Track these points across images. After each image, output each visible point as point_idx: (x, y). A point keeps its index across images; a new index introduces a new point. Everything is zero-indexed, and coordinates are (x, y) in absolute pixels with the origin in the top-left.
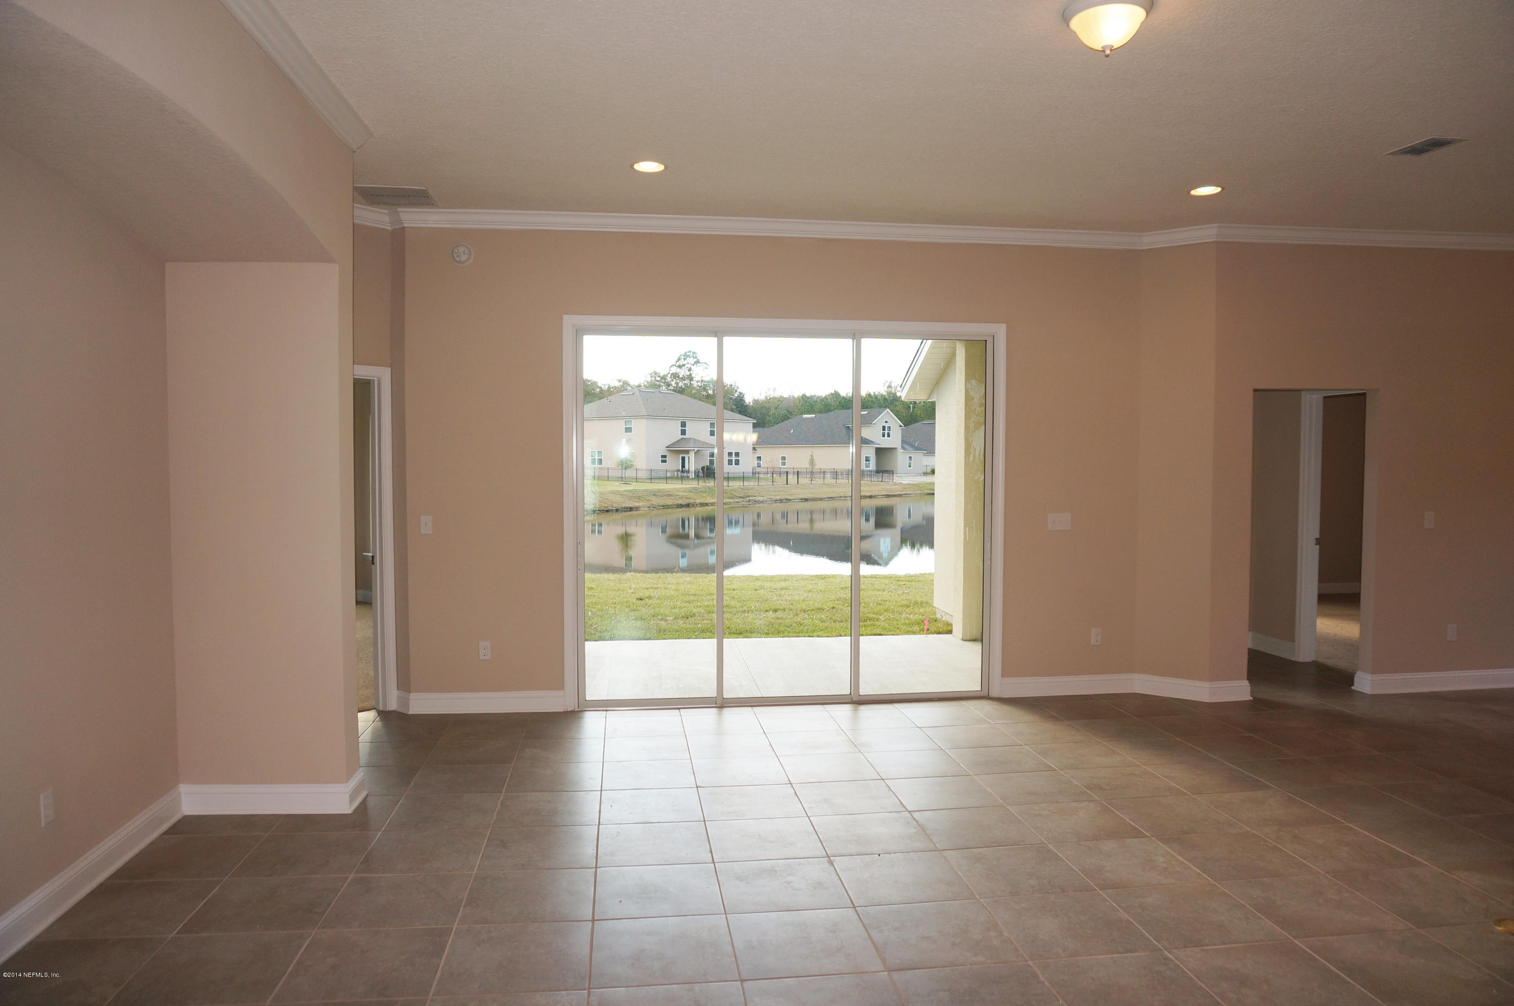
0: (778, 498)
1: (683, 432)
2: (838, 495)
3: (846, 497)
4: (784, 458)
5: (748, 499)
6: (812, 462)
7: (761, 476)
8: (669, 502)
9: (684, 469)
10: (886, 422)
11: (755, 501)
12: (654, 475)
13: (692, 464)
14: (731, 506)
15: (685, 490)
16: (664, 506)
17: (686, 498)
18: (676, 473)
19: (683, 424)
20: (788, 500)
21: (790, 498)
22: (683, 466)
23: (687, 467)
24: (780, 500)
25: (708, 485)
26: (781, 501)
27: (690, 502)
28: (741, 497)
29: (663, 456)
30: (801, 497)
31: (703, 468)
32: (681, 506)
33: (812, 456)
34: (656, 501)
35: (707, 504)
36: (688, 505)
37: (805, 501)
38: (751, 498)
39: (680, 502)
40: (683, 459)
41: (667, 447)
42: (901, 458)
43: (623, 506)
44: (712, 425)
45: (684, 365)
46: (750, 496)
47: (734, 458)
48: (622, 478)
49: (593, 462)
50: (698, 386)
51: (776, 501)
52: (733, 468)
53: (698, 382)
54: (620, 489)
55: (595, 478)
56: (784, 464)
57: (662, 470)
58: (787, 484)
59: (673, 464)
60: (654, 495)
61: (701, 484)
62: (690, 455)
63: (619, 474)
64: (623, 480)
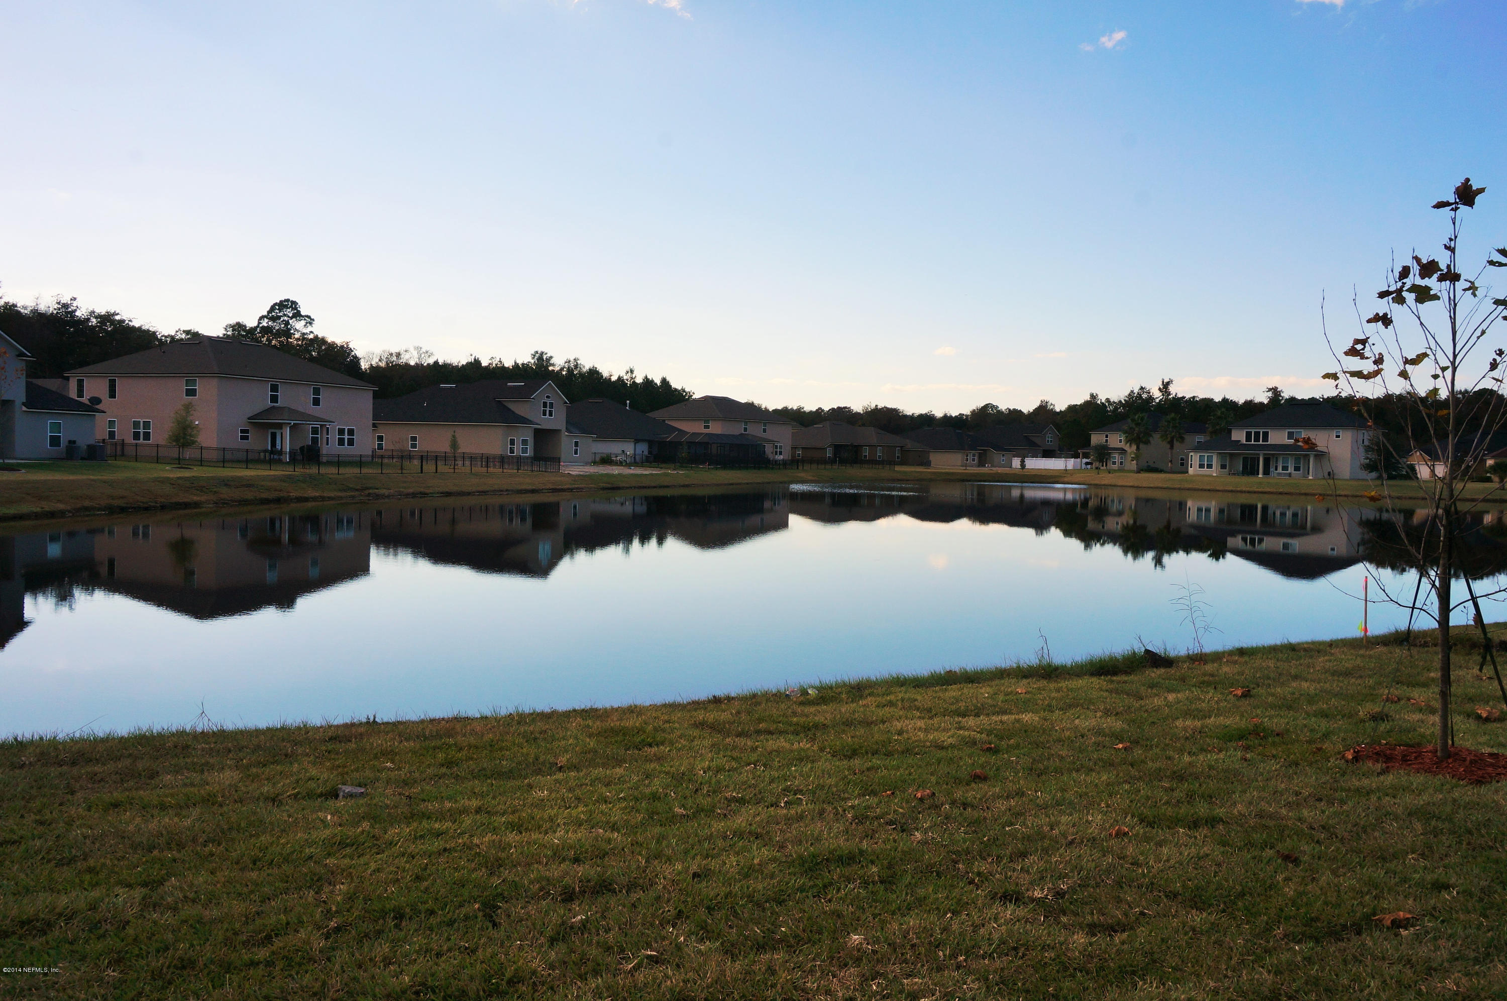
0: (411, 491)
1: (274, 399)
2: (491, 489)
3: (502, 491)
4: (414, 439)
5: (367, 492)
6: (454, 444)
7: (386, 461)
8: (249, 495)
9: (274, 449)
10: (548, 397)
11: (378, 495)
12: (228, 456)
13: (286, 443)
14: (342, 501)
15: (274, 479)
16: (240, 501)
17: (276, 490)
18: (262, 454)
19: (274, 388)
20: (424, 495)
21: (427, 491)
22: (274, 444)
23: (278, 447)
24: (413, 493)
25: (307, 471)
26: (414, 495)
27: (282, 495)
28: (357, 490)
29: (242, 431)
30: (441, 490)
31: (302, 448)
33: (454, 436)
34: (226, 493)
35: (306, 500)
36: (278, 501)
37: (447, 496)
38: (371, 491)
39: (265, 495)
41: (249, 419)
42: (566, 443)
43: (174, 500)
44: (317, 391)
45: (279, 318)
46: (370, 488)
47: (347, 437)
48: (179, 459)
49: (136, 436)
50: (298, 345)
51: (407, 495)
52: (346, 449)
53: (298, 339)
54: (171, 476)
55: (136, 459)
56: (414, 446)
57: (238, 450)
58: (422, 472)
59: (258, 442)
60: (226, 485)
61: (299, 471)
62: (283, 431)
63: (174, 453)
64: (180, 463)
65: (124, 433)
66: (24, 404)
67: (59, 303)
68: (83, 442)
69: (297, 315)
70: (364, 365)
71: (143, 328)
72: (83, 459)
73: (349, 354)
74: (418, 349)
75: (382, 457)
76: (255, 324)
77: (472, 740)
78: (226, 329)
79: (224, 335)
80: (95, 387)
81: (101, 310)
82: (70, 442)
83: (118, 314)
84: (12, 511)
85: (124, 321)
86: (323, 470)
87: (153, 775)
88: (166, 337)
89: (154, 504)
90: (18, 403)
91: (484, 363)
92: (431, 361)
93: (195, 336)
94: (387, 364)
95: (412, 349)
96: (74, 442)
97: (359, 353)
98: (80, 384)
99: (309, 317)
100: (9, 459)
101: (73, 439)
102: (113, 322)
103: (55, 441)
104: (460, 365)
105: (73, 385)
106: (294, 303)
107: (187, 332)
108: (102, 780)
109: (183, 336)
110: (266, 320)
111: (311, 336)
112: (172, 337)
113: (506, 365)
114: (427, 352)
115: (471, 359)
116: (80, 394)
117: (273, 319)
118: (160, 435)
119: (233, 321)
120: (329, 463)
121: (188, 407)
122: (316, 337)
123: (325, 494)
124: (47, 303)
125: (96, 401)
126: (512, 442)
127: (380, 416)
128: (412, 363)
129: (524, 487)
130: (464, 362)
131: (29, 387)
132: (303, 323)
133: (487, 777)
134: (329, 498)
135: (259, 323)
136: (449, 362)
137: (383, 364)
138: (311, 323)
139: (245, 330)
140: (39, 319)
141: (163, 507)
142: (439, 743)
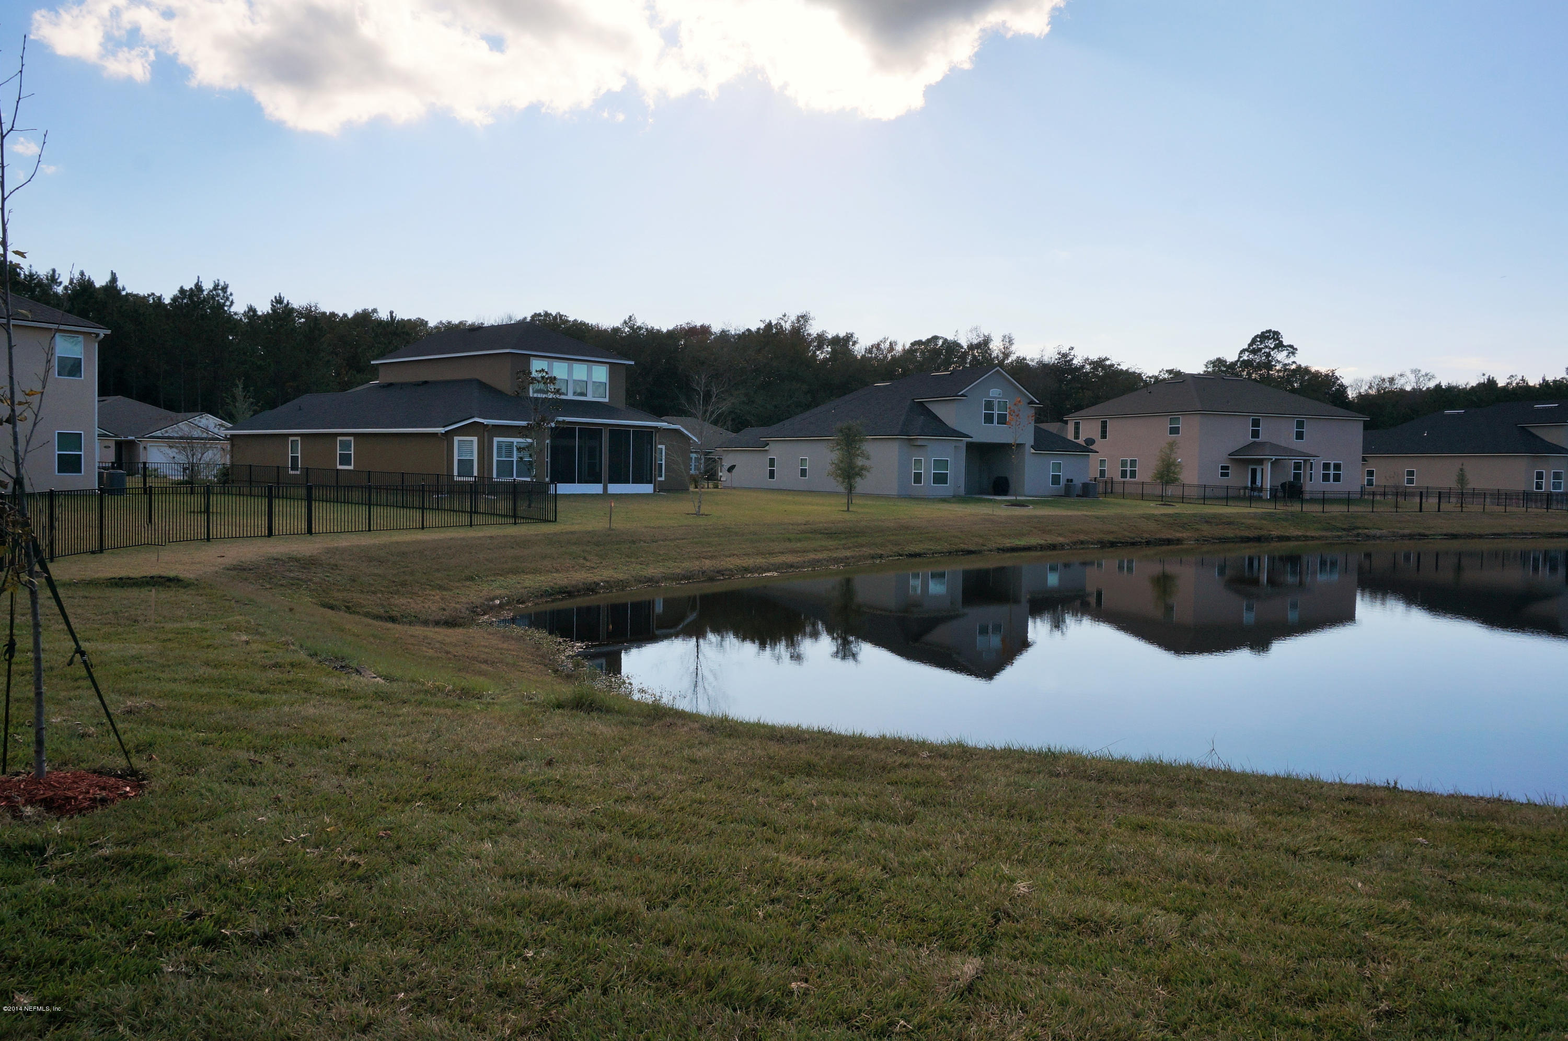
0: (1407, 531)
1: (1255, 434)
2: (1510, 531)
3: (1526, 534)
4: (1411, 473)
5: (1355, 532)
6: (1462, 479)
7: (1378, 498)
8: (1229, 533)
9: (1254, 486)
11: (1368, 536)
12: (1209, 493)
13: (1267, 479)
14: (1327, 542)
15: (1255, 516)
16: (1220, 539)
17: (1256, 528)
19: (1256, 423)
20: (1423, 536)
21: (1427, 532)
22: (1254, 481)
23: (1259, 483)
25: (1290, 509)
26: (1411, 537)
27: (1262, 533)
28: (1344, 530)
29: (1223, 468)
30: (1444, 531)
31: (1283, 485)
32: (1247, 540)
33: (1461, 470)
34: (1207, 530)
35: (1288, 539)
36: (1258, 539)
37: (1452, 539)
38: (1360, 531)
39: (1246, 533)
40: (1254, 472)
41: (1229, 455)
43: (1158, 536)
44: (1300, 424)
45: (1260, 350)
46: (1359, 528)
47: (1333, 472)
48: (1162, 496)
49: (1124, 474)
50: (1279, 377)
51: (1403, 537)
52: (1331, 486)
53: (1278, 371)
54: (1156, 512)
55: (1123, 496)
56: (1411, 481)
57: (1221, 487)
58: (1421, 511)
59: (1239, 479)
60: (1207, 522)
61: (1281, 508)
62: (1264, 467)
63: (1158, 490)
64: (1163, 500)
65: (1113, 472)
66: (1032, 447)
67: (1059, 354)
68: (1078, 481)
69: (1280, 346)
70: (1351, 394)
71: (1130, 371)
72: (1078, 496)
73: (1334, 383)
74: (1416, 372)
75: (1374, 494)
76: (1236, 359)
77: (1525, 829)
78: (1206, 366)
79: (1205, 371)
80: (1089, 429)
81: (1094, 357)
82: (1068, 480)
83: (1108, 359)
84: (1022, 542)
85: (1112, 365)
86: (1307, 507)
87: (1171, 805)
88: (1150, 378)
89: (1140, 540)
90: (1028, 446)
91: (1501, 383)
92: (1432, 385)
93: (1176, 374)
94: (1378, 390)
95: (1408, 373)
96: (1072, 481)
97: (1345, 381)
98: (1077, 425)
99: (1291, 346)
100: (1021, 496)
101: (1070, 478)
102: (1104, 367)
103: (1056, 480)
104: (1469, 387)
105: (1071, 427)
106: (1276, 333)
107: (1170, 372)
108: (1125, 801)
109: (1166, 376)
110: (1247, 354)
111: (1294, 367)
112: (1156, 378)
113: (1531, 384)
114: (1427, 375)
115: (1483, 380)
116: (1077, 437)
117: (1254, 352)
118: (1146, 473)
119: (1213, 357)
120: (1312, 501)
121: (1172, 445)
122: (1299, 367)
123: (1308, 534)
124: (1050, 355)
125: (1090, 441)
126: (1540, 476)
127: (1370, 449)
128: (1408, 388)
129: (1555, 530)
130: (1473, 383)
131: (1037, 431)
132: (1285, 353)
133: (1552, 879)
134: (1312, 537)
135: (1240, 357)
136: (1454, 384)
137: (1373, 392)
138: (1293, 353)
139: (1225, 366)
140: (1045, 368)
141: (1148, 543)
142: (1482, 826)
